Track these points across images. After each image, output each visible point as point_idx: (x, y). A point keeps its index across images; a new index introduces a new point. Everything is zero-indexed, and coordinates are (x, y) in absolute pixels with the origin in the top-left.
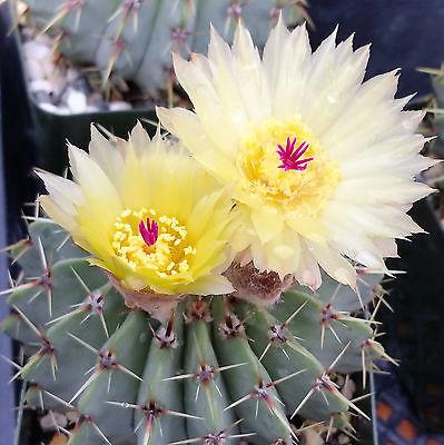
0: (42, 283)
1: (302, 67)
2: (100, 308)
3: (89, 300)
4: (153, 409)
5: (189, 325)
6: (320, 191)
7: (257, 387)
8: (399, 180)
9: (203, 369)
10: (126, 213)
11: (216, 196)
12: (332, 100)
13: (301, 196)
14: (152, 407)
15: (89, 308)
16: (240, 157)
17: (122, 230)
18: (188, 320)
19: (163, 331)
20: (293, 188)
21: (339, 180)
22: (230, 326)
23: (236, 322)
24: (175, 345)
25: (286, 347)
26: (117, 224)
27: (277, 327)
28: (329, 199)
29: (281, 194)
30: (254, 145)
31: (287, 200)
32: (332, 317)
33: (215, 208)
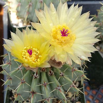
0: (9, 63)
1: (66, 12)
2: (21, 69)
4: (33, 93)
5: (41, 73)
6: (71, 41)
7: (57, 87)
8: (91, 38)
9: (45, 83)
10: (25, 48)
11: (46, 43)
12: (73, 20)
13: (66, 42)
14: (33, 92)
15: (19, 69)
16: (52, 34)
17: (24, 52)
18: (41, 71)
19: (35, 74)
20: (65, 41)
21: (76, 39)
22: (51, 73)
23: (52, 72)
24: (38, 78)
25: (64, 78)
26: (23, 50)
27: (62, 73)
28: (73, 43)
29: (62, 42)
30: (55, 31)
31: (63, 44)
32: (75, 70)
33: (45, 46)
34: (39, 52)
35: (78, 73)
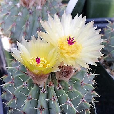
0: (11, 82)
1: (71, 22)
2: (26, 85)
3: (24, 84)
5: (49, 88)
6: (78, 51)
7: (67, 101)
9: (53, 97)
15: (24, 85)
16: (58, 44)
18: (48, 86)
19: (42, 89)
20: (71, 51)
21: (82, 48)
23: (60, 86)
24: (46, 92)
25: (73, 91)
27: (71, 86)
30: (61, 42)
31: (70, 53)
32: (84, 84)
33: (54, 53)
34: (46, 61)
35: (88, 87)
